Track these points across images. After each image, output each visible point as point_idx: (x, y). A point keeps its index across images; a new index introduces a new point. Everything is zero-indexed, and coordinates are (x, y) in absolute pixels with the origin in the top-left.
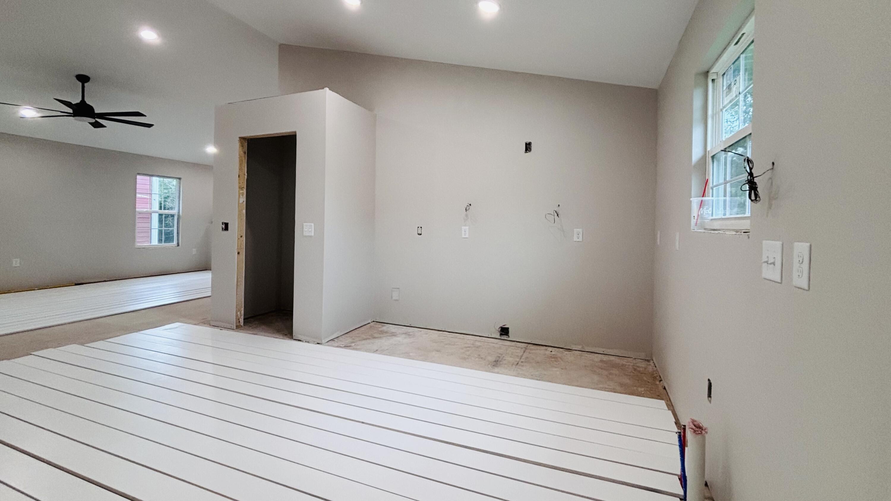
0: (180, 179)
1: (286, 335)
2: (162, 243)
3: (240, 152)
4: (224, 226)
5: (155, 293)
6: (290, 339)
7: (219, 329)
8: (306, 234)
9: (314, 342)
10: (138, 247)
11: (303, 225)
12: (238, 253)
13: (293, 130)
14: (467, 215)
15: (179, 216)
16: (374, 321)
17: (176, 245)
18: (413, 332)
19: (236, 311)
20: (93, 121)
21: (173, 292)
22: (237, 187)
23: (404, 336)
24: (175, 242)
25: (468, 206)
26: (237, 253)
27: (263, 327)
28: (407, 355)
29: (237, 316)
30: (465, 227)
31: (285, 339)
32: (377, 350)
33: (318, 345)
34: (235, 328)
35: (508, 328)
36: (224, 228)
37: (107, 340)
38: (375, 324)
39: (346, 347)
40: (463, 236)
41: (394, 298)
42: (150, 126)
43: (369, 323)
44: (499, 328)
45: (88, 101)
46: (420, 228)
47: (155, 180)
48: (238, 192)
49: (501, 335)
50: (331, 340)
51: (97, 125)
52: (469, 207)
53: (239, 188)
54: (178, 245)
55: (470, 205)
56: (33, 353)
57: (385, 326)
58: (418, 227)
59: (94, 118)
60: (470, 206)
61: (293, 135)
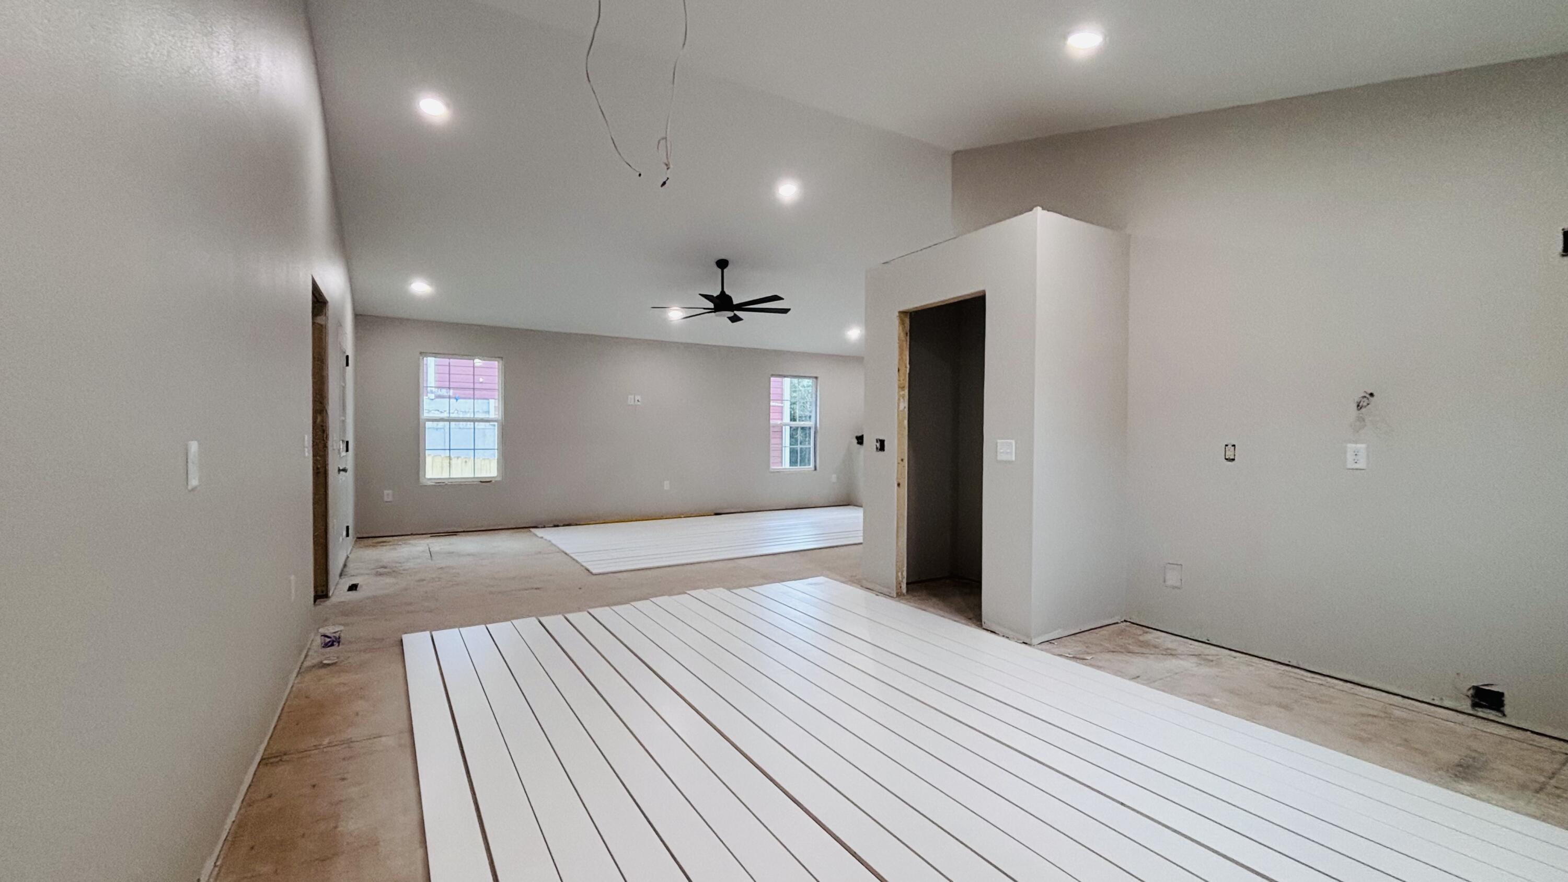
0: (816, 378)
1: (970, 619)
2: (797, 466)
3: (899, 334)
4: (878, 445)
5: (791, 533)
6: (977, 627)
7: (874, 593)
8: (1001, 457)
9: (1018, 640)
10: (772, 471)
11: (997, 443)
12: (899, 485)
13: (981, 288)
14: (1361, 419)
15: (816, 428)
16: (1125, 621)
17: (813, 469)
18: (1217, 655)
19: (897, 570)
20: (731, 314)
21: (810, 533)
22: (897, 386)
23: (1194, 659)
24: (812, 466)
25: (1365, 397)
26: (896, 485)
27: (934, 600)
28: (1205, 699)
29: (897, 577)
30: (1354, 445)
31: (968, 625)
32: (1138, 677)
33: (1024, 645)
34: (895, 596)
35: (1501, 695)
36: (879, 448)
37: (751, 588)
38: (1127, 626)
39: (1075, 658)
40: (1350, 464)
41: (1169, 583)
42: (785, 311)
43: (1117, 623)
44: (1470, 689)
45: (727, 292)
46: (1230, 446)
47: (787, 381)
48: (896, 394)
49: (1475, 705)
50: (1047, 641)
51: (735, 319)
52: (1368, 399)
53: (899, 387)
54: (815, 469)
55: (1372, 395)
56: (688, 592)
57: (1150, 633)
58: (1226, 445)
59: (733, 311)
60: (1371, 398)
61: (979, 297)
